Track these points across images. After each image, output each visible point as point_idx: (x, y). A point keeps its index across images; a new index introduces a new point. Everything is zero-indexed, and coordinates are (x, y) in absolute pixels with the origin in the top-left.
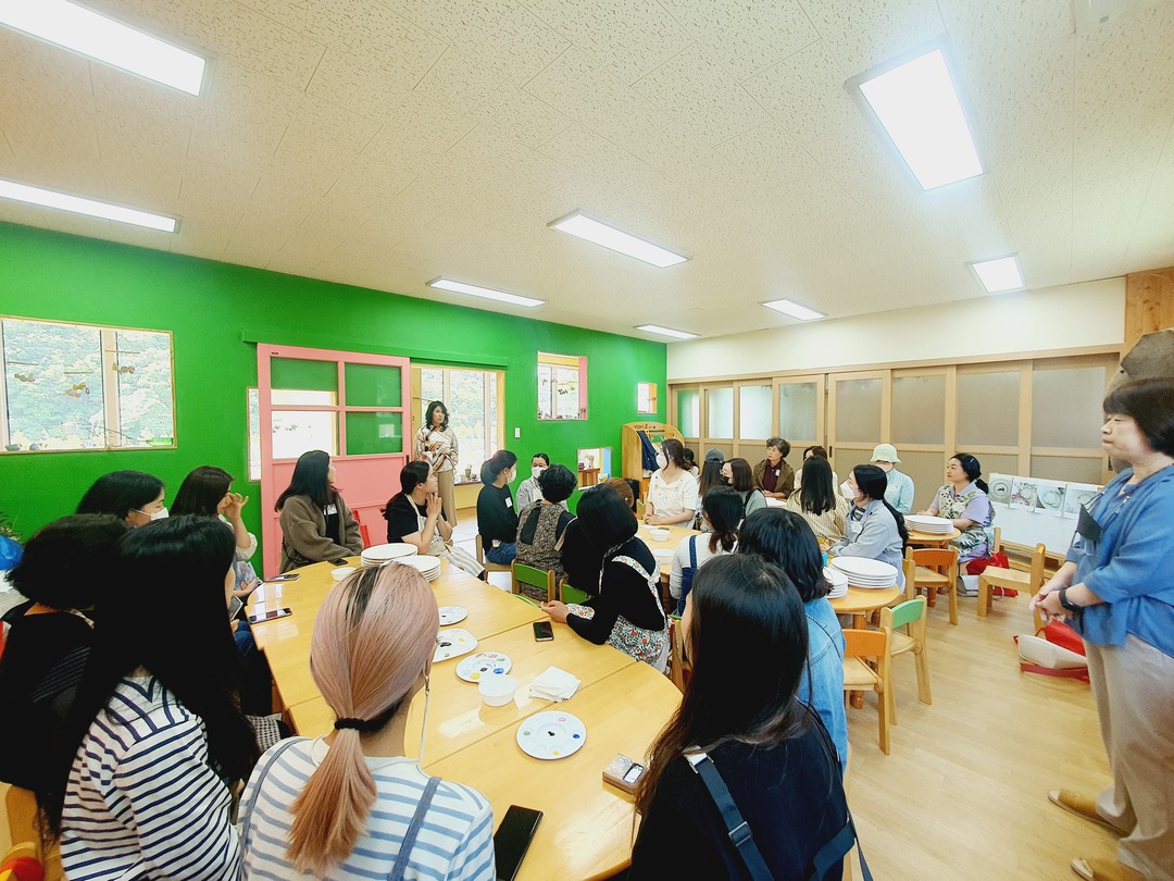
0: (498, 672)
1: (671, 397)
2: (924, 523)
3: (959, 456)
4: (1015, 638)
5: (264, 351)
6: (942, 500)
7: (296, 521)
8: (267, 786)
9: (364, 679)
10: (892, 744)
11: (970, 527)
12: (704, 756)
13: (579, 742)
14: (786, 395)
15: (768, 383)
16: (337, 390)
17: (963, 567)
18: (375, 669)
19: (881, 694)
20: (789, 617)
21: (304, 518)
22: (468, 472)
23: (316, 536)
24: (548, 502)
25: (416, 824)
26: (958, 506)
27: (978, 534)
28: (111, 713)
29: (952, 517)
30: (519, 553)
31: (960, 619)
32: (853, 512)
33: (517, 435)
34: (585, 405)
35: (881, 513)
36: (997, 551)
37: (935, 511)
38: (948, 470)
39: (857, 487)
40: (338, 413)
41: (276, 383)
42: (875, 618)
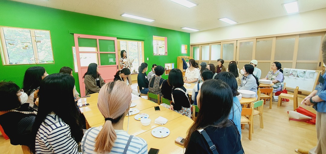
0: (145, 118)
1: (191, 49)
2: (263, 81)
3: (275, 63)
4: (288, 112)
5: (76, 36)
6: (269, 75)
7: (88, 81)
8: (88, 137)
9: (112, 108)
10: (252, 138)
11: (277, 83)
12: (203, 130)
13: (168, 134)
14: (225, 47)
15: (220, 44)
16: (97, 47)
17: (274, 94)
18: (115, 106)
19: (250, 125)
20: (229, 96)
21: (91, 81)
22: (134, 71)
23: (94, 85)
24: (157, 76)
25: (128, 145)
26: (274, 77)
27: (279, 84)
28: (45, 123)
29: (272, 80)
30: (149, 90)
31: (272, 107)
32: (244, 78)
33: (148, 60)
34: (167, 51)
35: (252, 78)
36: (284, 89)
37: (267, 78)
38: (272, 67)
39: (245, 70)
40: (98, 53)
41: (80, 45)
42: (249, 106)
